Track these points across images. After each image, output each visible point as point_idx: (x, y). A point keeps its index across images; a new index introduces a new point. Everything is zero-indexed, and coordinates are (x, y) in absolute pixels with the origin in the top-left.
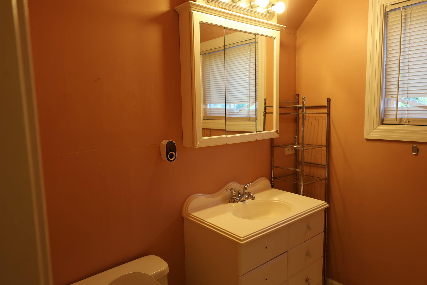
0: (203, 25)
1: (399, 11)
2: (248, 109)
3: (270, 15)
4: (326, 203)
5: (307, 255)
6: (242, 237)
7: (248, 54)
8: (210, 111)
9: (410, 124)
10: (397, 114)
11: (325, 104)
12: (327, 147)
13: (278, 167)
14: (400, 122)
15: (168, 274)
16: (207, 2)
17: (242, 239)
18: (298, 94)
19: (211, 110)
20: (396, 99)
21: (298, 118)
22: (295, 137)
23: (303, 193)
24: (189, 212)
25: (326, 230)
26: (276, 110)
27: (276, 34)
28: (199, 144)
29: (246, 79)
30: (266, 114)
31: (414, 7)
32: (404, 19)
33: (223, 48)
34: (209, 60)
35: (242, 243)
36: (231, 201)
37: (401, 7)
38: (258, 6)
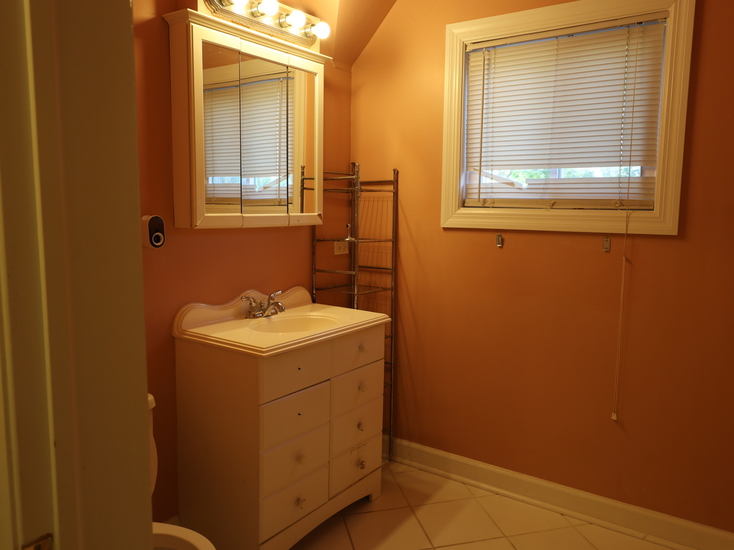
0: (207, 45)
1: (481, 53)
2: (278, 186)
3: (309, 39)
4: (387, 316)
5: (359, 388)
6: (264, 347)
7: (278, 95)
8: (212, 189)
9: (495, 206)
10: (479, 193)
11: (391, 177)
12: (393, 242)
13: (323, 271)
14: (484, 204)
15: (154, 409)
16: (214, 12)
17: (264, 350)
18: (354, 163)
19: (214, 187)
20: (478, 172)
21: (353, 199)
22: (347, 226)
23: (357, 306)
24: (183, 328)
25: (393, 366)
26: (317, 184)
27: (318, 69)
28: (200, 224)
29: (274, 137)
30: (305, 190)
31: (498, 50)
32: (487, 66)
33: (237, 83)
34: (212, 101)
35: (264, 355)
36: (249, 316)
37: (483, 48)
38: (290, 25)
